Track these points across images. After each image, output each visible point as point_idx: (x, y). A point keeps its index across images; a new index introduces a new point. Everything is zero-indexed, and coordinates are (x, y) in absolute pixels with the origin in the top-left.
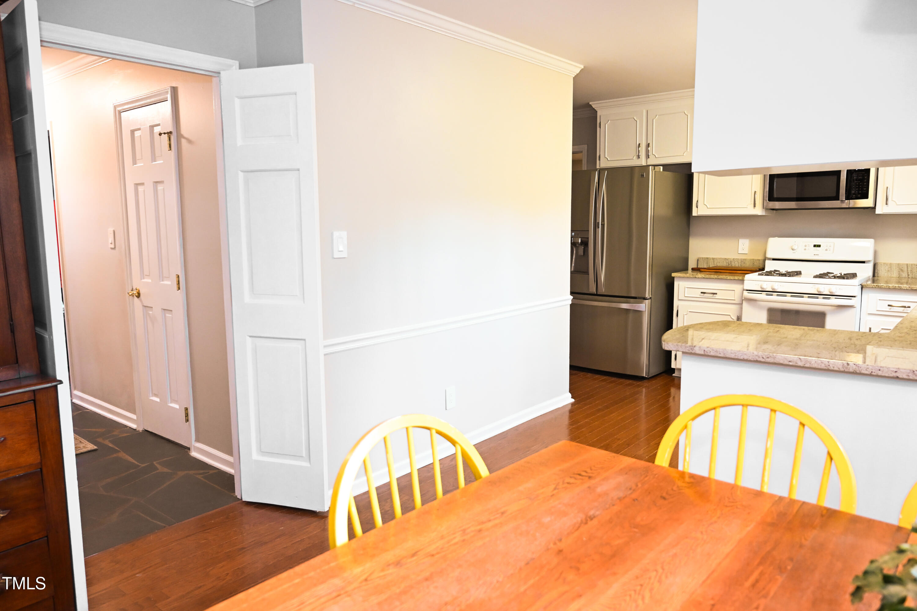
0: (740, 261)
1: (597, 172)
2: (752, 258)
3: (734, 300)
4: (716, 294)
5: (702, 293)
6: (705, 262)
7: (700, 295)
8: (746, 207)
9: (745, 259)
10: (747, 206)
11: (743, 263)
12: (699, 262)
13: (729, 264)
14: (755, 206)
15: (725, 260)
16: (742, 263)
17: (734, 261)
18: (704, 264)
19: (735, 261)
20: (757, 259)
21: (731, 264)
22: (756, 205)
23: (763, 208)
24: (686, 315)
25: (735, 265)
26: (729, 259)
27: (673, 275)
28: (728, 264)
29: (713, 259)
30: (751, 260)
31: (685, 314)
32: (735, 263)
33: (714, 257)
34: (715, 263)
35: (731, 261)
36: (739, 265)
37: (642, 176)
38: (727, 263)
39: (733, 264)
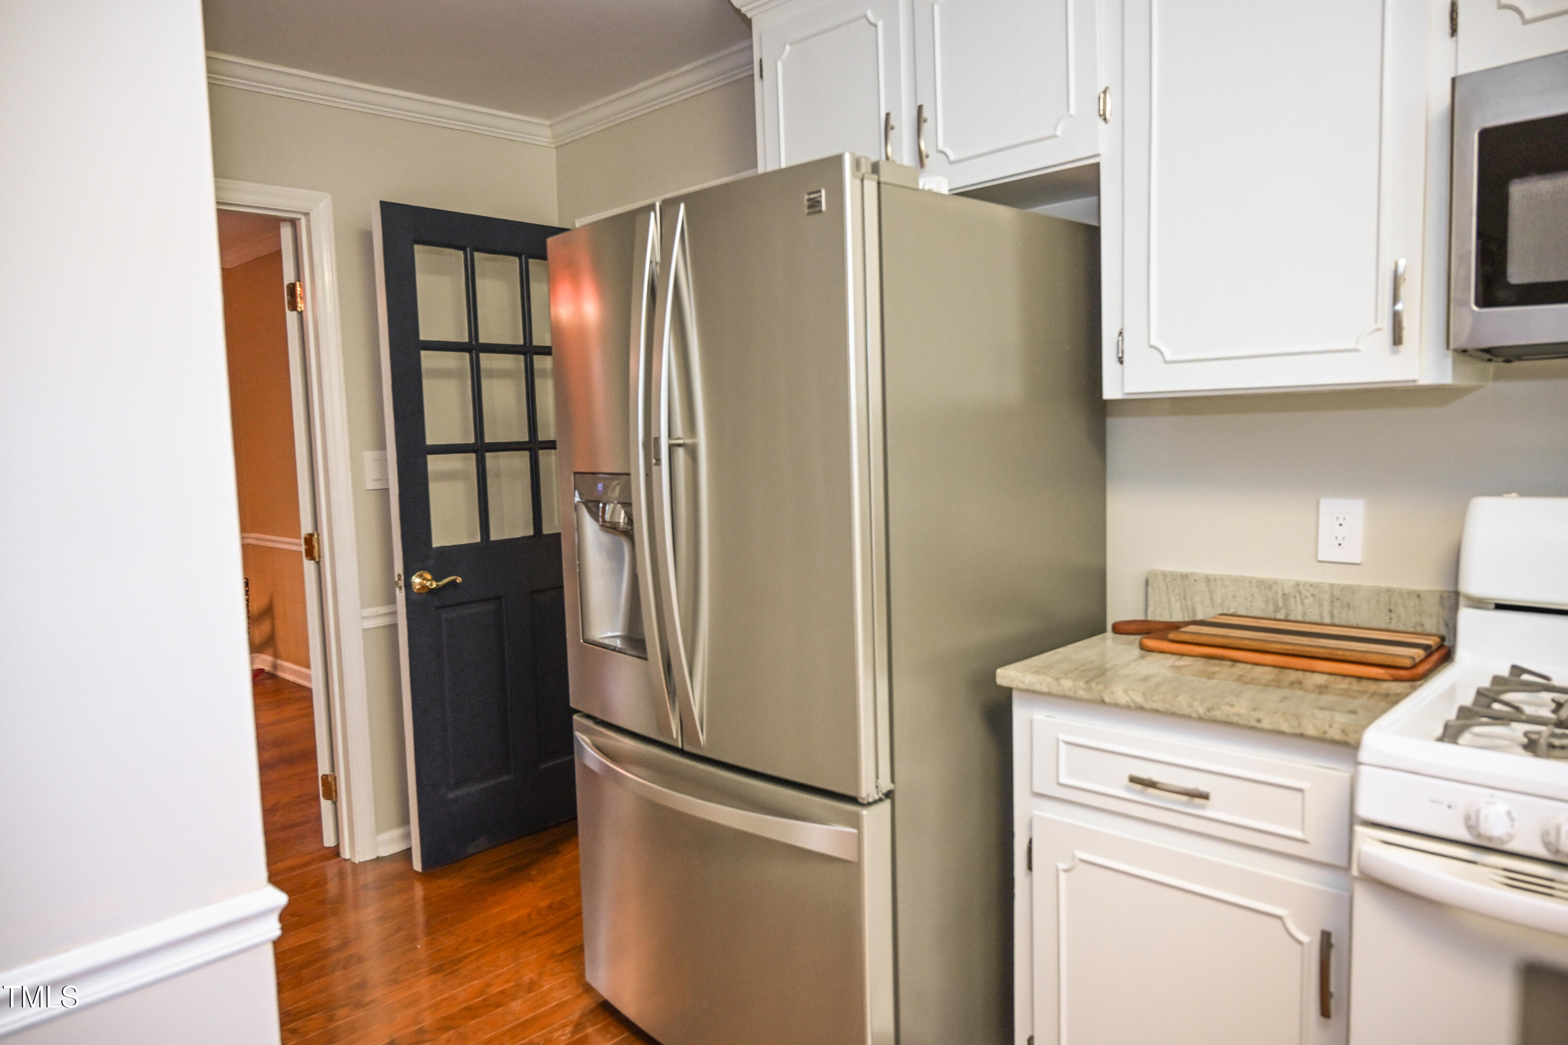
0: (1326, 596)
1: (652, 215)
2: (1384, 584)
3: (1303, 841)
4: (1205, 796)
5: (1133, 780)
6: (1173, 591)
7: (1128, 789)
8: (1352, 346)
9: (1350, 590)
10: (1356, 342)
11: (1342, 607)
12: (1150, 589)
13: (1277, 609)
14: (1397, 340)
15: (1257, 586)
16: (1338, 604)
17: (1300, 593)
18: (1173, 599)
19: (1304, 592)
20: (1410, 593)
21: (1286, 605)
22: (1406, 334)
23: (1448, 347)
24: (1066, 871)
25: (1304, 613)
26: (1276, 583)
27: (1007, 676)
28: (1271, 608)
29: (1208, 580)
30: (1378, 592)
31: (1062, 866)
32: (1302, 603)
33: (1212, 571)
34: (1218, 600)
35: (1284, 595)
36: (1321, 616)
37: (814, 204)
38: (1267, 601)
39: (1293, 607)
